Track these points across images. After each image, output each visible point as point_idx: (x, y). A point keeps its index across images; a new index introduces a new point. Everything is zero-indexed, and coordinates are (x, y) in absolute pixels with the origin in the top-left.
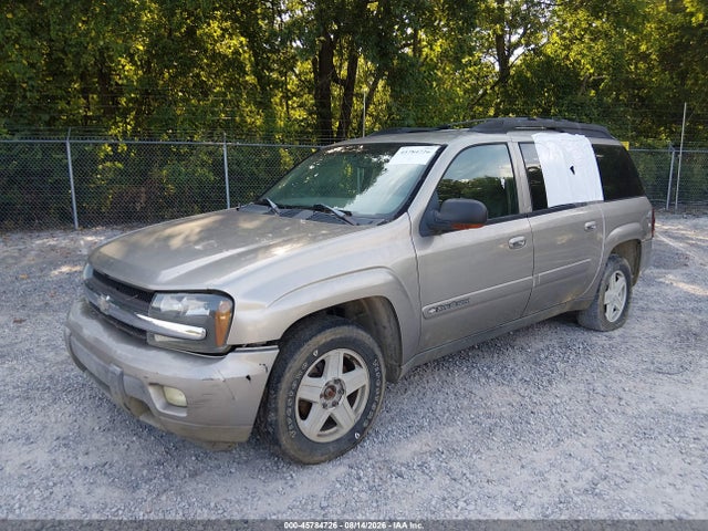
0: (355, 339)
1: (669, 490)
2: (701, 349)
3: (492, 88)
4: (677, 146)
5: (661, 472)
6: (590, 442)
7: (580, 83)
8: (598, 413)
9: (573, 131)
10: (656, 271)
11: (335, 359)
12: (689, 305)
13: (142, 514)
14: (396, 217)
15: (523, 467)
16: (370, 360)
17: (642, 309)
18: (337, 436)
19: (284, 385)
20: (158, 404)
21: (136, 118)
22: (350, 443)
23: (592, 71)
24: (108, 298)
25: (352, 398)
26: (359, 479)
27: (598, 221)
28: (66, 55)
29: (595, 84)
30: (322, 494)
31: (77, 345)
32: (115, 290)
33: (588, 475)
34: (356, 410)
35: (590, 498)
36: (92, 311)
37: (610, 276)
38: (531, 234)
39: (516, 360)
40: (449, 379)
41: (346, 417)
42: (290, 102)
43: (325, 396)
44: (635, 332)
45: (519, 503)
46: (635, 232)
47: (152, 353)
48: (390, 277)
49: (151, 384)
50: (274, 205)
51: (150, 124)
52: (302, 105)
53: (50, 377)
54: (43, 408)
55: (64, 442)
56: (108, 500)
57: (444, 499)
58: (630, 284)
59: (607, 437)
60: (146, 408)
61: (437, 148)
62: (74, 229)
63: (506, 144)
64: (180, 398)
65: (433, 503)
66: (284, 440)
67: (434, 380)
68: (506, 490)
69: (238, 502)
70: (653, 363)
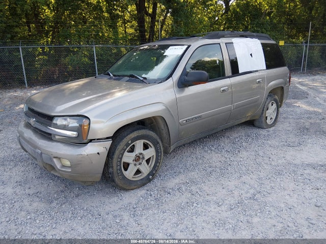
0: (148, 135)
1: (287, 197)
2: (309, 135)
3: (222, 16)
4: (306, 43)
5: (285, 189)
6: (254, 177)
7: (262, 13)
8: (259, 164)
9: (252, 37)
10: (293, 101)
11: (139, 145)
12: (306, 116)
13: (53, 213)
14: (167, 80)
15: (223, 188)
16: (156, 144)
17: (284, 118)
18: (142, 178)
19: (115, 156)
20: (58, 166)
21: (52, 35)
22: (148, 180)
23: (267, 8)
24: (34, 119)
25: (148, 161)
26: (151, 195)
27: (263, 79)
28: (17, 5)
29: (269, 14)
30: (134, 203)
31: (22, 140)
32: (37, 116)
33: (252, 191)
34: (150, 166)
35: (252, 201)
36: (28, 125)
37: (269, 103)
38: (231, 86)
39: (225, 143)
40: (194, 152)
41: (145, 169)
42: (126, 25)
43: (136, 160)
44: (280, 129)
45: (220, 204)
46: (281, 84)
47: (55, 144)
48: (164, 107)
49: (55, 157)
50: (111, 75)
51: (59, 37)
52: (132, 27)
53: (14, 155)
54: (10, 169)
55: (19, 183)
56: (39, 208)
57: (188, 203)
58: (278, 107)
59: (262, 175)
60: (53, 168)
61: (186, 47)
62: (25, 88)
63: (219, 44)
64: (68, 163)
65: (183, 204)
66: (116, 180)
67: (187, 152)
68: (215, 198)
69: (97, 207)
70: (286, 142)
